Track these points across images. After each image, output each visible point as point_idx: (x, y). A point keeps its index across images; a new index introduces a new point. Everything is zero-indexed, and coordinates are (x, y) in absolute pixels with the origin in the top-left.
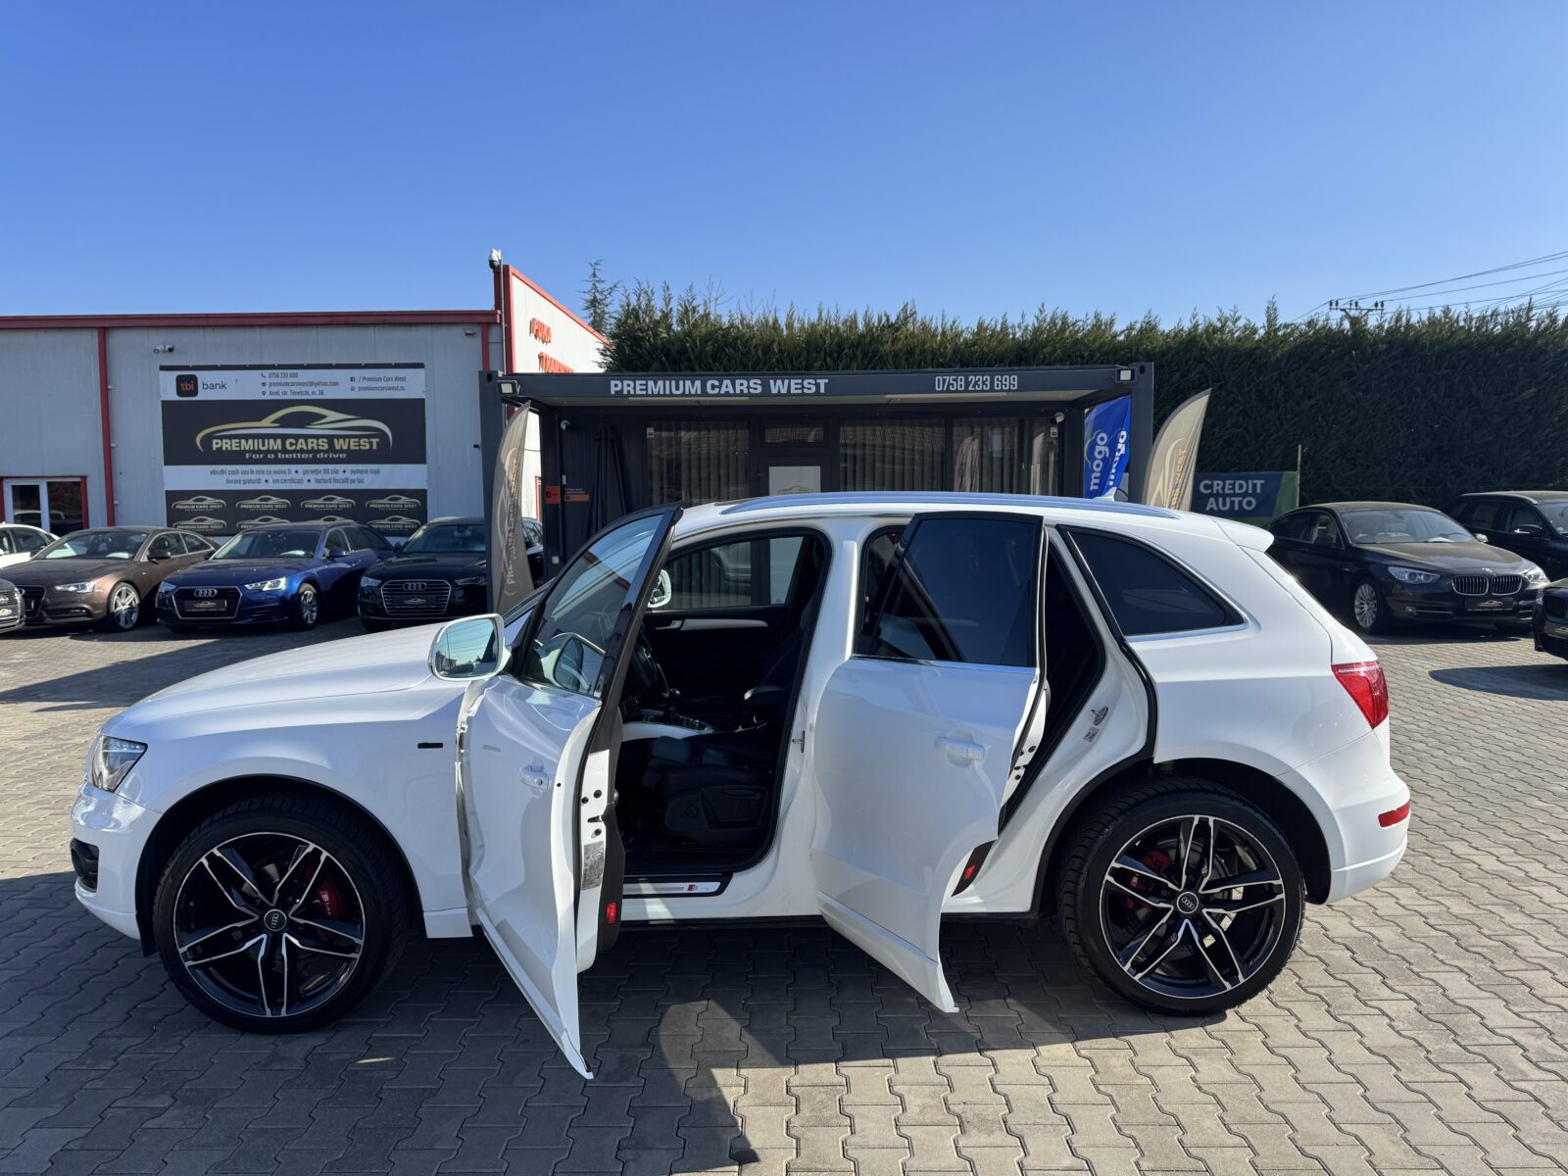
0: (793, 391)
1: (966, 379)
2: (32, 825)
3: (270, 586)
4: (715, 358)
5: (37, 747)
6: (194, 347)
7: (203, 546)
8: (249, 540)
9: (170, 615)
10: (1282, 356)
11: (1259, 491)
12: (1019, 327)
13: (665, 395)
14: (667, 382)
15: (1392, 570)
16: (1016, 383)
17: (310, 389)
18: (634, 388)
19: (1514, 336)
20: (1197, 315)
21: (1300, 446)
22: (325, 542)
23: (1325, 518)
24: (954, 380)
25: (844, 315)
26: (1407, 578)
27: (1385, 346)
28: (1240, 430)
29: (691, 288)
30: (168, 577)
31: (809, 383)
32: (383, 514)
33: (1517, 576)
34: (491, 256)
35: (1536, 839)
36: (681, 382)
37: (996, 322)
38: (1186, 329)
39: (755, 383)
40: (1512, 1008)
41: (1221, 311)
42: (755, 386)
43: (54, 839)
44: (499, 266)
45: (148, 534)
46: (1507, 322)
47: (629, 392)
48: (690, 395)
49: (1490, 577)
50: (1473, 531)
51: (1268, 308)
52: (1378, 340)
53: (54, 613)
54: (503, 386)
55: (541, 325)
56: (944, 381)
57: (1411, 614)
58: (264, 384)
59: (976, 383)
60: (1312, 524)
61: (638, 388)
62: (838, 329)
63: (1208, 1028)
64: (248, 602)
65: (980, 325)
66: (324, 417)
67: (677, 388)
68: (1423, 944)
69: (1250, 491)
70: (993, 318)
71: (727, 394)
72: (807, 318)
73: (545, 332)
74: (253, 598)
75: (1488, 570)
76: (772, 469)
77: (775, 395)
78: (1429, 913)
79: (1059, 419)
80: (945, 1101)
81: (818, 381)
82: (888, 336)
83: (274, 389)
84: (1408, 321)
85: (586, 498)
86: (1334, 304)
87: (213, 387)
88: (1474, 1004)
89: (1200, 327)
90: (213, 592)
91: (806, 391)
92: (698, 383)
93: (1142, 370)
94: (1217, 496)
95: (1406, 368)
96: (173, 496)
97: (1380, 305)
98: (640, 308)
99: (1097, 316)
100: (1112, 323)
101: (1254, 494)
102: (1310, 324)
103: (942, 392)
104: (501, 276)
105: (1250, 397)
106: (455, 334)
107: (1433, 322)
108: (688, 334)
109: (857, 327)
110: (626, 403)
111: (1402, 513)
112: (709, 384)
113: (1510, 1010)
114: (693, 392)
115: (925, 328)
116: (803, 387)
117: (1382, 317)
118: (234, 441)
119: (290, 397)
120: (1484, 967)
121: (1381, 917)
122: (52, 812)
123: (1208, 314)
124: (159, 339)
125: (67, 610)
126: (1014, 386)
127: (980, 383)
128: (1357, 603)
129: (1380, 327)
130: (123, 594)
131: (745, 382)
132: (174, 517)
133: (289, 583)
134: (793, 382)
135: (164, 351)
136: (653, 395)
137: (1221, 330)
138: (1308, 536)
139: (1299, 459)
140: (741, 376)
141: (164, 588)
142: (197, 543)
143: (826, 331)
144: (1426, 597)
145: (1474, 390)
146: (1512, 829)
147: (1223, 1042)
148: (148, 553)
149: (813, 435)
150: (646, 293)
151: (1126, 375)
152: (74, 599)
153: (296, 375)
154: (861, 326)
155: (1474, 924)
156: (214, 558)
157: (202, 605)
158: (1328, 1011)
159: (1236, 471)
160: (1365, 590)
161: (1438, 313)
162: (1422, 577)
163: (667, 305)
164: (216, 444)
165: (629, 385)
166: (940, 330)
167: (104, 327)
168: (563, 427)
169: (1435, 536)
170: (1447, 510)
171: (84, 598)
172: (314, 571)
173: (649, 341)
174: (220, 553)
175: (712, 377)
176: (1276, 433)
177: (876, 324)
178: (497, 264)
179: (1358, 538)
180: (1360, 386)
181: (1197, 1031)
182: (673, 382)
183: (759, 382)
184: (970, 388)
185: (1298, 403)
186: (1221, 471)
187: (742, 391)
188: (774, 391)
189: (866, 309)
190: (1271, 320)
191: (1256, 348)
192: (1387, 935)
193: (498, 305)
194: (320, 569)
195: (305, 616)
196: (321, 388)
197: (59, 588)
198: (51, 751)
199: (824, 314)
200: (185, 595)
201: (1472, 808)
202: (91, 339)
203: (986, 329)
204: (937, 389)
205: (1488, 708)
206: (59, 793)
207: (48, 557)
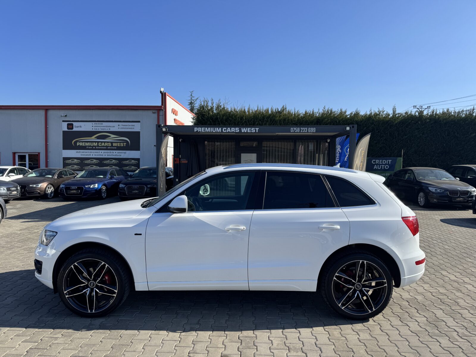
0: (248, 131)
1: (300, 129)
2: (22, 255)
3: (93, 186)
4: (226, 120)
5: (23, 233)
6: (72, 115)
7: (73, 174)
8: (87, 172)
9: (63, 194)
10: (397, 123)
11: (390, 163)
12: (318, 113)
13: (210, 132)
14: (211, 128)
15: (430, 188)
16: (315, 130)
17: (106, 128)
18: (201, 130)
19: (469, 118)
20: (371, 110)
21: (403, 150)
22: (109, 174)
23: (410, 172)
24: (296, 129)
25: (265, 108)
26: (434, 191)
27: (429, 120)
28: (385, 145)
29: (220, 100)
30: (63, 183)
31: (253, 129)
32: (126, 165)
33: (468, 191)
34: (161, 90)
35: (468, 271)
36: (215, 128)
37: (311, 111)
38: (368, 114)
39: (237, 129)
40: (455, 320)
41: (379, 109)
42: (237, 130)
43: (28, 260)
44: (163, 93)
45: (57, 170)
46: (466, 114)
47: (200, 131)
48: (218, 132)
49: (460, 191)
50: (455, 177)
51: (393, 108)
52: (426, 118)
53: (29, 193)
54: (163, 129)
55: (175, 110)
56: (293, 129)
57: (435, 202)
58: (93, 126)
59: (303, 130)
60: (406, 174)
61: (203, 130)
62: (263, 113)
63: (364, 324)
64: (86, 191)
65: (306, 112)
66: (110, 136)
67: (214, 130)
68: (430, 301)
69: (387, 163)
70: (310, 110)
71: (229, 132)
72: (254, 109)
73: (176, 113)
74: (88, 190)
75: (459, 189)
76: (242, 154)
77: (243, 132)
78: (433, 292)
79: (328, 141)
80: (285, 342)
81: (256, 129)
82: (278, 115)
83: (96, 128)
84: (436, 113)
85: (187, 162)
86: (415, 107)
87: (78, 127)
88: (444, 319)
89: (373, 114)
90: (76, 188)
91: (252, 131)
92: (220, 129)
93: (353, 127)
94: (377, 165)
95: (435, 127)
96: (65, 159)
97: (429, 107)
98: (204, 106)
99: (341, 110)
100: (345, 112)
101: (388, 164)
102: (406, 113)
103: (293, 132)
104: (164, 96)
105: (387, 135)
106: (150, 113)
107: (444, 113)
108: (218, 113)
109: (269, 112)
110: (199, 134)
111: (433, 171)
112: (223, 129)
113: (455, 321)
114: (219, 131)
115: (289, 113)
116: (251, 130)
117: (428, 111)
118: (83, 143)
119: (100, 130)
120: (448, 308)
121: (418, 293)
122: (28, 252)
123: (375, 110)
124: (62, 113)
125: (33, 192)
126: (314, 131)
127: (304, 130)
128: (419, 198)
129: (428, 114)
130: (50, 188)
131: (234, 129)
132: (65, 165)
133: (98, 186)
134: (248, 129)
135: (64, 116)
136: (207, 132)
137: (379, 114)
138: (404, 177)
139: (402, 154)
140: (233, 127)
141: (61, 186)
142: (71, 173)
143: (259, 113)
144: (440, 196)
145: (456, 134)
146: (461, 267)
147: (368, 328)
148: (57, 176)
149: (255, 144)
150: (206, 101)
151: (348, 128)
152: (35, 189)
153: (102, 124)
154: (270, 112)
155: (446, 295)
156: (77, 178)
157: (72, 191)
158: (400, 320)
159: (383, 157)
160: (421, 194)
161: (445, 111)
162: (439, 191)
163: (212, 105)
164: (78, 144)
165: (200, 129)
166: (294, 113)
167: (47, 109)
168: (180, 141)
169: (444, 178)
170: (447, 170)
171: (38, 189)
172: (106, 182)
173: (207, 115)
174: (78, 176)
175: (225, 127)
176: (395, 146)
177: (274, 111)
178: (162, 92)
179: (420, 178)
180: (421, 132)
181: (360, 325)
182: (213, 129)
183: (238, 129)
184: (301, 132)
185: (402, 137)
186: (378, 157)
187: (233, 131)
188: (243, 131)
189: (271, 107)
190: (394, 112)
191: (389, 120)
192: (420, 298)
193: (162, 104)
194: (108, 181)
195: (103, 195)
196: (109, 128)
197: (31, 186)
198: (27, 234)
199: (259, 108)
200: (68, 188)
201: (449, 261)
202: (43, 112)
203: (307, 113)
204: (291, 131)
205: (457, 231)
206: (30, 246)
207: (28, 176)
